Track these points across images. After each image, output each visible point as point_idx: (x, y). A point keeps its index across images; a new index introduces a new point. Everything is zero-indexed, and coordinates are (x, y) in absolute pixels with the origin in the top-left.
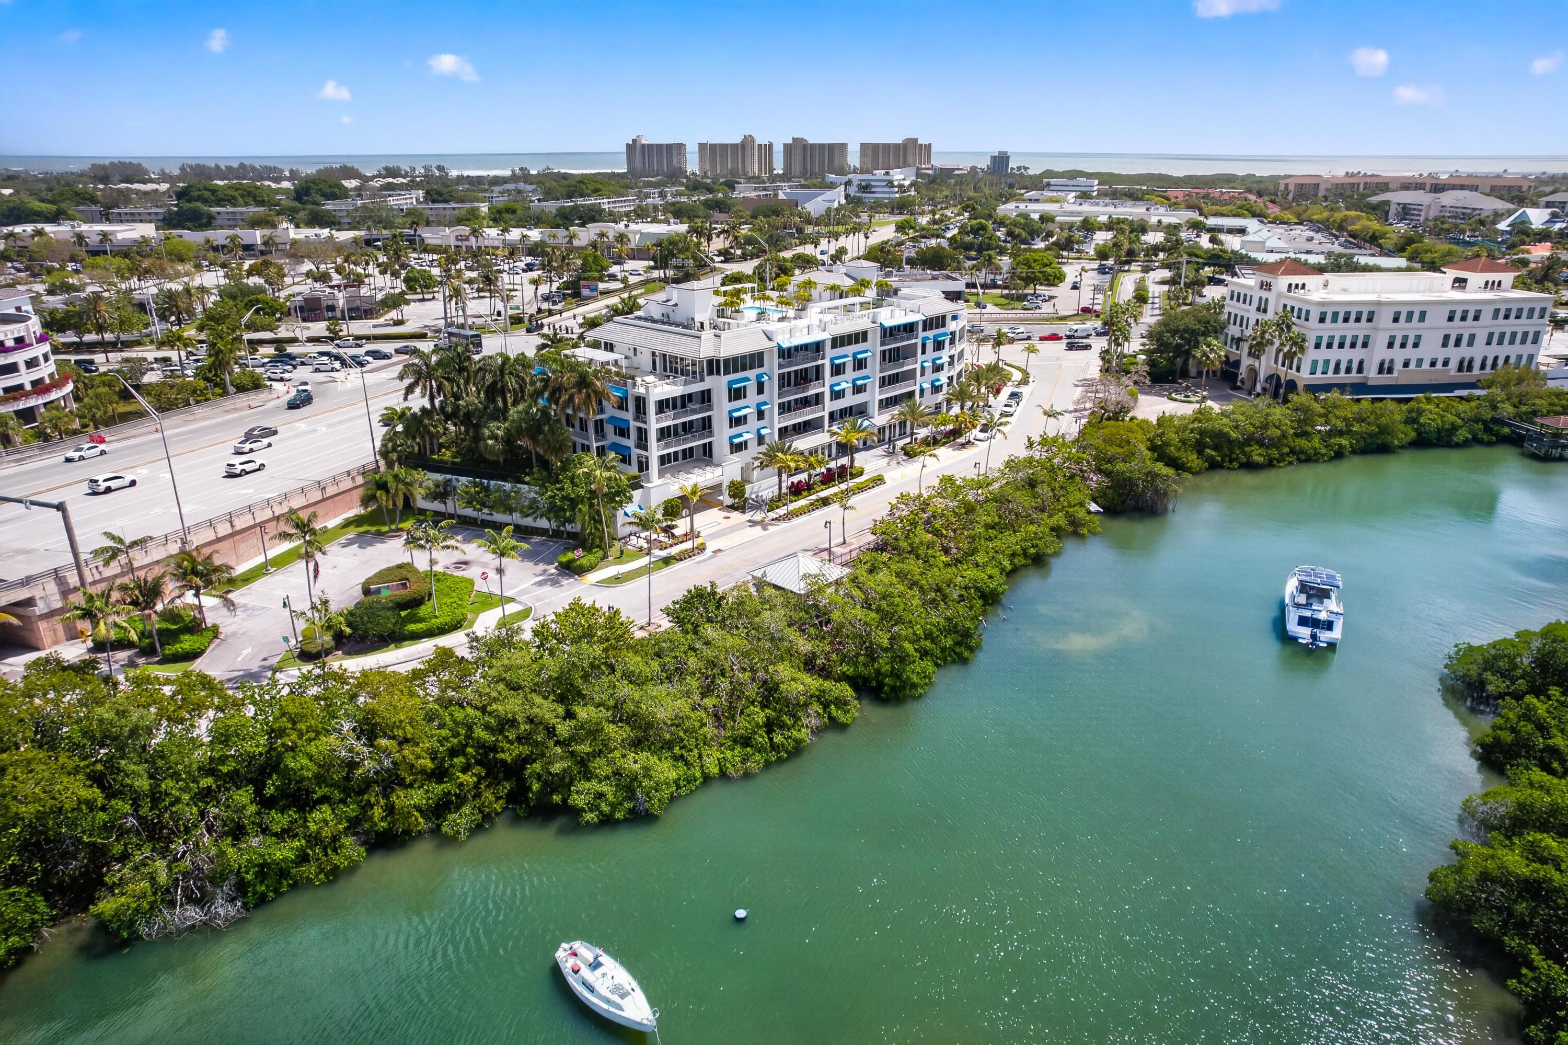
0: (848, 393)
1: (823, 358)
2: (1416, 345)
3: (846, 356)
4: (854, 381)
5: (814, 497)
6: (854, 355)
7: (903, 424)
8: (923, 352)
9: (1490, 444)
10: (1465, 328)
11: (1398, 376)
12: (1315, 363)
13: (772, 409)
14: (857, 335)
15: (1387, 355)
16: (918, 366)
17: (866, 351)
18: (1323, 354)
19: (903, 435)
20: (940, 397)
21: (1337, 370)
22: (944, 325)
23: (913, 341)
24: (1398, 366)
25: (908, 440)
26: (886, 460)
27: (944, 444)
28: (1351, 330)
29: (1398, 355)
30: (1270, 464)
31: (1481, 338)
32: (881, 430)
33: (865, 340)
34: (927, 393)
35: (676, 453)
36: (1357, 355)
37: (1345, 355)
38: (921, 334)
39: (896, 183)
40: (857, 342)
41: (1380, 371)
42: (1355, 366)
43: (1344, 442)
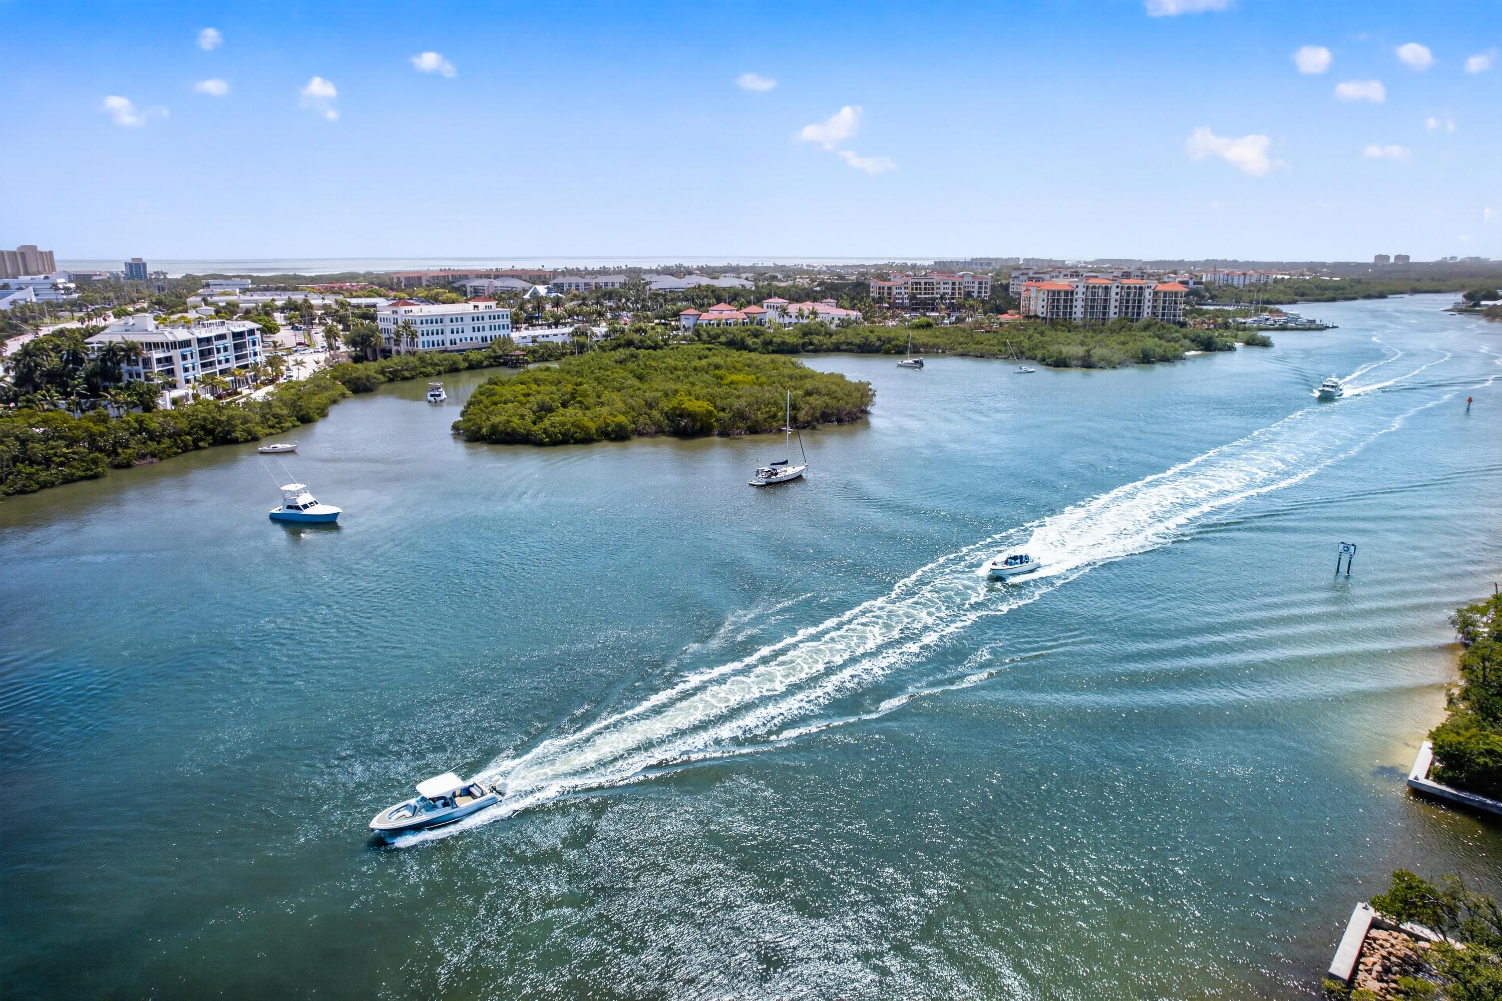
0: (224, 362)
1: (213, 345)
2: (463, 332)
3: (221, 345)
4: (225, 356)
6: (224, 344)
9: (497, 366)
10: (480, 324)
11: (459, 346)
12: (423, 342)
13: (198, 366)
14: (224, 335)
15: (453, 337)
17: (228, 343)
18: (426, 338)
21: (433, 345)
24: (458, 341)
28: (435, 327)
29: (457, 337)
30: (413, 378)
31: (487, 328)
33: (227, 338)
36: (440, 337)
37: (435, 338)
38: (247, 338)
39: (61, 286)
40: (224, 339)
41: (451, 344)
42: (440, 342)
43: (441, 368)
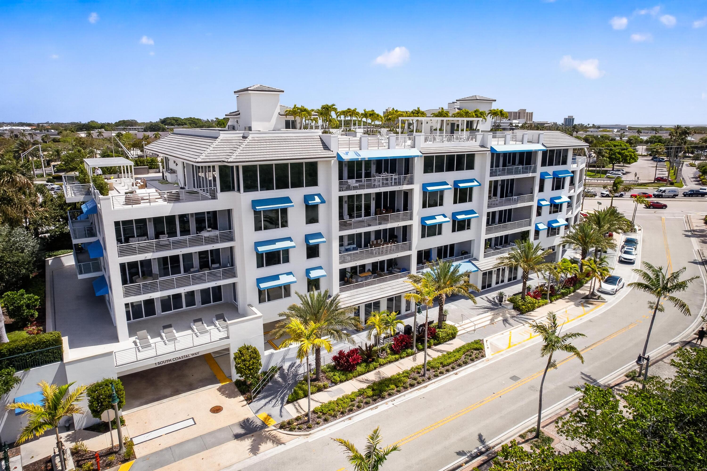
0: (447, 228)
1: (411, 182)
3: (445, 183)
4: (454, 215)
5: (372, 376)
6: (456, 183)
7: (513, 269)
8: (541, 189)
13: (329, 242)
14: (460, 157)
16: (534, 204)
17: (472, 181)
19: (513, 280)
20: (557, 240)
22: (564, 162)
23: (530, 175)
25: (518, 288)
26: (489, 315)
27: (563, 295)
32: (487, 275)
33: (471, 166)
34: (543, 234)
35: (191, 295)
38: (540, 169)
40: (460, 168)
